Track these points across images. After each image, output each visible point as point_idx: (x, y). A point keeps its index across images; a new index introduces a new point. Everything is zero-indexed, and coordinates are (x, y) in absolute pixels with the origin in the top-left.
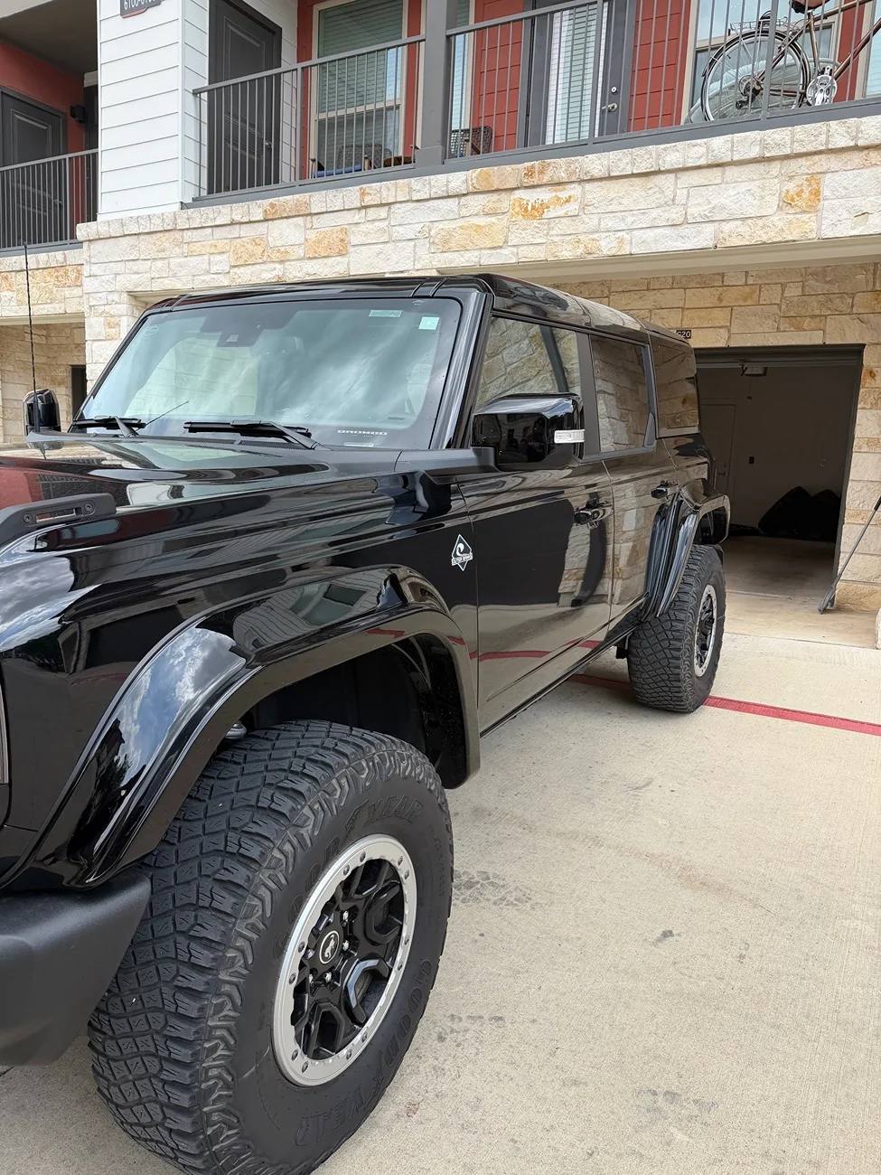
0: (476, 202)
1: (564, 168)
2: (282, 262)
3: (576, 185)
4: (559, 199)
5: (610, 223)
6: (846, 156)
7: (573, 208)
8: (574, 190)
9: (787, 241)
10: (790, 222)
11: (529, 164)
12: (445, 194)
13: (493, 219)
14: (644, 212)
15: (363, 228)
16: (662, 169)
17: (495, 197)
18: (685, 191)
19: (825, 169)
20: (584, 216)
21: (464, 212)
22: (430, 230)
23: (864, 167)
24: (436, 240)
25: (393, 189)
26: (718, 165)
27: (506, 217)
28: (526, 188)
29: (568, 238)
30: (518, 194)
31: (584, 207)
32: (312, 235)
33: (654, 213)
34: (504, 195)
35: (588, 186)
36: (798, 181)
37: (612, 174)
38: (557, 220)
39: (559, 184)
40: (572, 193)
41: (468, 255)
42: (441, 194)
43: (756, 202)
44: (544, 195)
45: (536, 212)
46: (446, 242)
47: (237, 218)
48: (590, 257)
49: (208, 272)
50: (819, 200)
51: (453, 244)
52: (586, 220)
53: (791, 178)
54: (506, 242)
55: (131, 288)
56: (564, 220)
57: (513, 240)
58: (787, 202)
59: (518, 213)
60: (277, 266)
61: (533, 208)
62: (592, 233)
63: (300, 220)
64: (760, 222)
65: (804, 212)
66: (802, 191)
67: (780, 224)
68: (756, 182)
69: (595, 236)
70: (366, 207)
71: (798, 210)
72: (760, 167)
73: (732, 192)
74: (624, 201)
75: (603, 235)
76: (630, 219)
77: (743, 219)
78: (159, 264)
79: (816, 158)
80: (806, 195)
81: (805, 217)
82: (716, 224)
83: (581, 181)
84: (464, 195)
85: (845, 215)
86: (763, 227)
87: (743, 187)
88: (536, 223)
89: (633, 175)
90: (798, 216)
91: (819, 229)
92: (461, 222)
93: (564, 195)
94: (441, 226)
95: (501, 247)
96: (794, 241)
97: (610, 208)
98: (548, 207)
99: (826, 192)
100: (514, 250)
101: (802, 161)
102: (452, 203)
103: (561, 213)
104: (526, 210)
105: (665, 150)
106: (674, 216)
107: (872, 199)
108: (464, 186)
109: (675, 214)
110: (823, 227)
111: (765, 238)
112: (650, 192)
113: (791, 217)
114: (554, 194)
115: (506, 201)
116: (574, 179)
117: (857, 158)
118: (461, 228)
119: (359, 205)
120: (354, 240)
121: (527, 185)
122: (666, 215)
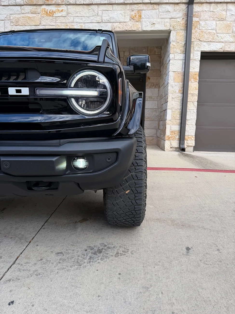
0: (28, 8)
3: (64, 6)
4: (59, 10)
5: (77, 20)
6: (148, 5)
7: (64, 14)
8: (64, 8)
9: (133, 30)
10: (133, 24)
12: (15, 4)
13: (35, 15)
14: (88, 17)
16: (93, 3)
17: (35, 7)
18: (101, 12)
19: (142, 9)
20: (68, 17)
21: (23, 11)
22: (10, 17)
23: (153, 9)
24: (13, 21)
26: (111, 4)
27: (40, 15)
28: (46, 5)
29: (63, 24)
30: (43, 7)
31: (68, 13)
33: (92, 18)
34: (38, 7)
35: (69, 7)
36: (135, 12)
37: (77, 3)
38: (59, 17)
39: (58, 5)
40: (63, 8)
42: (13, 3)
43: (123, 17)
44: (53, 8)
45: (51, 14)
46: (17, 22)
50: (141, 18)
51: (20, 23)
52: (69, 18)
53: (133, 11)
54: (40, 24)
56: (61, 18)
57: (43, 23)
58: (132, 18)
59: (44, 14)
61: (50, 12)
62: (72, 23)
64: (125, 24)
65: (137, 22)
66: (136, 15)
67: (131, 25)
68: (123, 11)
69: (73, 24)
71: (136, 21)
72: (124, 6)
73: (116, 13)
74: (81, 13)
75: (75, 24)
76: (84, 19)
77: (120, 22)
79: (140, 5)
80: (137, 16)
81: (137, 23)
82: (112, 23)
83: (66, 5)
84: (23, 5)
85: (149, 24)
86: (126, 25)
87: (119, 12)
88: (51, 18)
89: (84, 4)
90: (136, 23)
91: (142, 27)
92: (23, 15)
93: (60, 8)
94: (14, 16)
95: (39, 25)
96: (135, 30)
97: (77, 15)
98: (55, 13)
99: (143, 16)
100: (44, 27)
101: (136, 6)
102: (18, 8)
103: (60, 15)
104: (47, 13)
106: (98, 19)
107: (156, 19)
108: (23, 2)
109: (99, 19)
110: (143, 27)
111: (127, 29)
112: (90, 11)
113: (134, 23)
114: (57, 8)
115: (39, 9)
116: (63, 3)
117: (150, 6)
118: (23, 17)
121: (46, 4)
122: (96, 19)
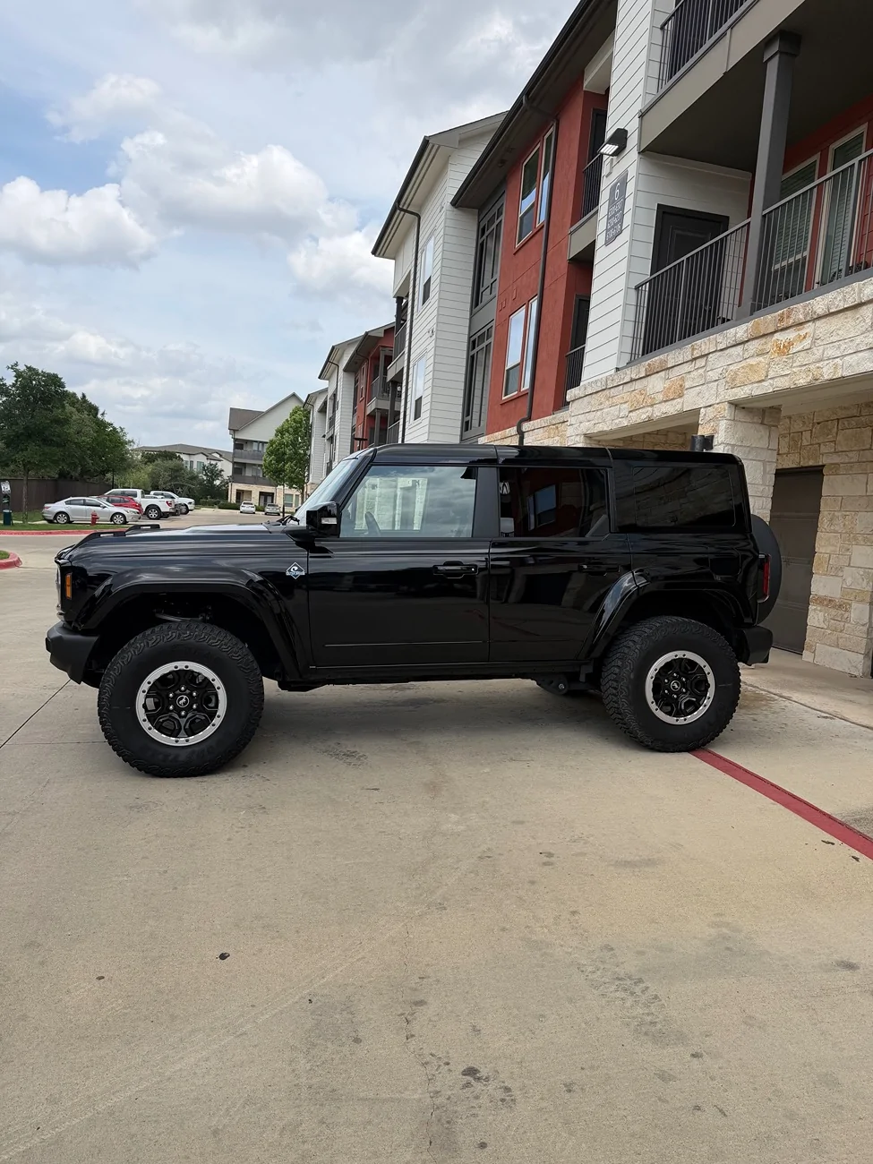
0: (754, 346)
1: (802, 310)
2: (652, 406)
3: (810, 324)
4: (800, 336)
5: (830, 352)
7: (807, 343)
8: (809, 328)
11: (781, 312)
12: (734, 343)
13: (761, 359)
14: (853, 339)
15: (692, 375)
16: (863, 301)
17: (763, 340)
20: (814, 348)
21: (746, 355)
22: (726, 372)
24: (727, 380)
25: (708, 343)
27: (768, 356)
28: (782, 330)
29: (804, 368)
30: (777, 336)
31: (815, 340)
32: (667, 384)
33: (858, 340)
34: (767, 339)
35: (818, 323)
37: (831, 311)
38: (797, 354)
39: (800, 324)
40: (807, 331)
41: (746, 388)
42: (731, 343)
44: (791, 335)
45: (784, 350)
46: (733, 380)
47: (634, 376)
48: (817, 383)
49: (618, 417)
51: (737, 381)
52: (816, 351)
54: (767, 376)
55: (585, 432)
56: (802, 354)
57: (771, 374)
59: (775, 352)
60: (650, 409)
61: (784, 346)
62: (819, 362)
63: (662, 374)
69: (820, 364)
70: (695, 359)
74: (840, 332)
75: (826, 363)
76: (843, 347)
78: (599, 413)
83: (814, 320)
84: (747, 341)
88: (785, 358)
89: (844, 310)
92: (743, 364)
93: (802, 333)
94: (732, 368)
95: (763, 380)
97: (831, 339)
98: (793, 344)
100: (771, 381)
102: (739, 349)
103: (800, 348)
104: (780, 348)
105: (864, 284)
106: (871, 340)
108: (746, 335)
112: (858, 322)
114: (796, 334)
115: (769, 344)
116: (808, 319)
118: (743, 368)
119: (690, 358)
120: (687, 385)
121: (781, 328)
122: (867, 340)
